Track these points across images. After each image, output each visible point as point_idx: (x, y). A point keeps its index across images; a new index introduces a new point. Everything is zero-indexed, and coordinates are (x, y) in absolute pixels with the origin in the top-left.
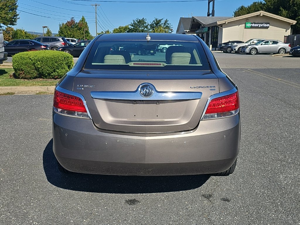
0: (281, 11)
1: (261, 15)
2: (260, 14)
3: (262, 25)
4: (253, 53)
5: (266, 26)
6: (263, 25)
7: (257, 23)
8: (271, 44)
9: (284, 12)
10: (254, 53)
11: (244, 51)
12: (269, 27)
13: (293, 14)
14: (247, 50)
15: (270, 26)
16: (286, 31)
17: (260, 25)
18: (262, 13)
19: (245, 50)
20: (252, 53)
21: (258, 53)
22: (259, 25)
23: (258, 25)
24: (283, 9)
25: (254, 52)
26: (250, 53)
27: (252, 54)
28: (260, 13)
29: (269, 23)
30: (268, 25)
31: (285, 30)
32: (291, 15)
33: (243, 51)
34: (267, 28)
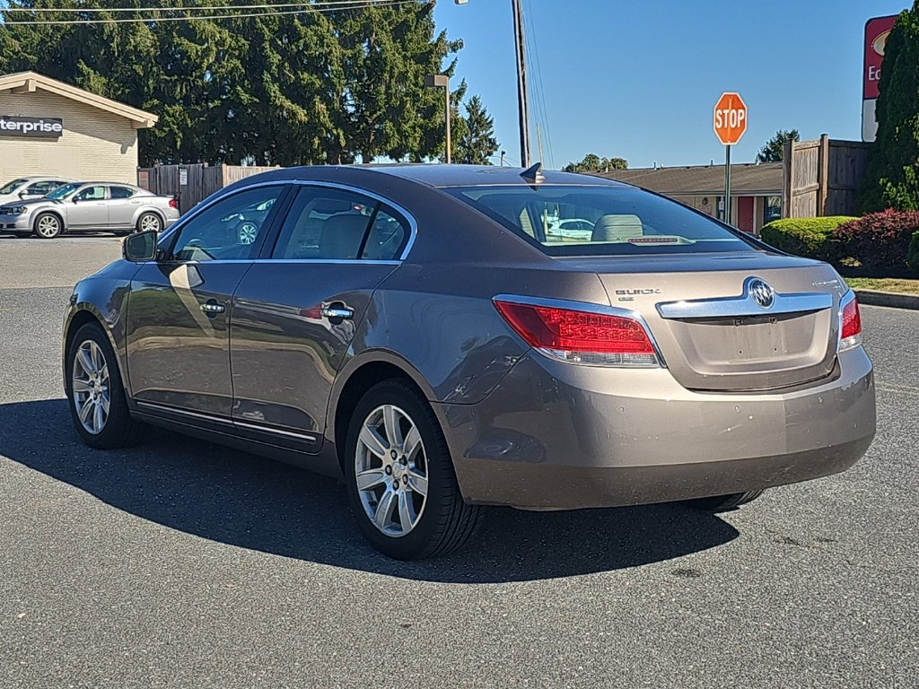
0: (84, 76)
1: (30, 90)
2: (24, 82)
3: (34, 126)
4: (47, 230)
5: (50, 129)
6: (38, 127)
7: (16, 119)
8: (107, 199)
9: (96, 80)
10: (51, 232)
11: (13, 226)
12: (60, 134)
13: (127, 91)
14: (24, 221)
15: (64, 131)
16: (123, 152)
17: (28, 126)
18: (34, 80)
19: (16, 220)
20: (43, 231)
21: (64, 232)
22: (25, 124)
23: (19, 124)
24: (89, 70)
25: (48, 227)
26: (34, 233)
27: (44, 234)
28: (27, 81)
29: (60, 121)
30: (56, 127)
31: (120, 146)
32: (120, 92)
33: (9, 226)
34: (55, 136)
